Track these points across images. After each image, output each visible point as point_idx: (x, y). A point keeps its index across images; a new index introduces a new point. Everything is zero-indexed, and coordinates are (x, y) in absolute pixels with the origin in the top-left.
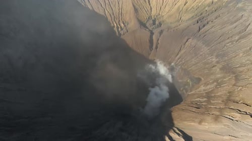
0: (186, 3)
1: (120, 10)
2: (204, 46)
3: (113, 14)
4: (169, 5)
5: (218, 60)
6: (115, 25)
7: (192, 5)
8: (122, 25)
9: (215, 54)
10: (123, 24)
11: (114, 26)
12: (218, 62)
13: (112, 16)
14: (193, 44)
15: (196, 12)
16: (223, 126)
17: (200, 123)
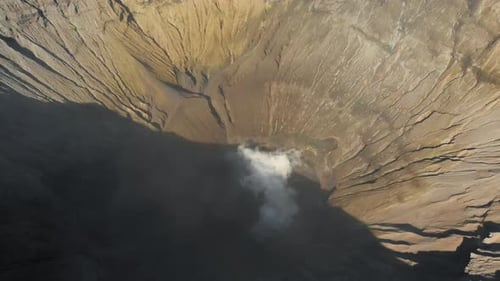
0: (221, 23)
1: (117, 77)
2: (302, 89)
3: (109, 91)
4: (194, 35)
5: (337, 102)
6: (129, 110)
7: (235, 25)
8: (143, 105)
9: (327, 94)
10: (143, 102)
11: (128, 114)
12: (340, 105)
13: (110, 96)
14: (282, 90)
15: (248, 34)
16: (435, 189)
17: (400, 199)
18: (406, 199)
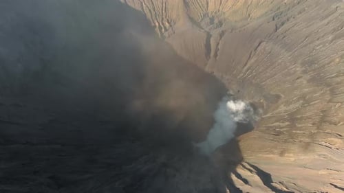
1: (164, 5)
2: (283, 51)
3: (154, 10)
6: (157, 24)
8: (167, 25)
9: (300, 61)
10: (168, 22)
11: (155, 26)
12: (304, 72)
13: (153, 13)
14: (267, 48)
15: (271, 6)
17: (282, 154)
18: (286, 155)
